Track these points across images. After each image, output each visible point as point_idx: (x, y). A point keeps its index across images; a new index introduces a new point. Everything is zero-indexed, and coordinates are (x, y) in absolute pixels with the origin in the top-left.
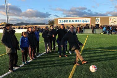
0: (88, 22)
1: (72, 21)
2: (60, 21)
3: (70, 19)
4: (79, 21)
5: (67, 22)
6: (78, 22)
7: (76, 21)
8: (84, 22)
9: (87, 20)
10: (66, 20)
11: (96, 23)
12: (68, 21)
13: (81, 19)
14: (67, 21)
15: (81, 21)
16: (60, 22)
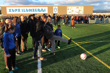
0: (45, 11)
1: (25, 10)
2: (10, 9)
3: (23, 8)
4: (35, 10)
5: (19, 11)
6: (33, 11)
7: (30, 10)
8: (40, 11)
9: (44, 10)
10: (17, 8)
11: (54, 13)
12: (21, 10)
13: (37, 8)
14: (19, 9)
15: (37, 10)
16: (10, 11)
